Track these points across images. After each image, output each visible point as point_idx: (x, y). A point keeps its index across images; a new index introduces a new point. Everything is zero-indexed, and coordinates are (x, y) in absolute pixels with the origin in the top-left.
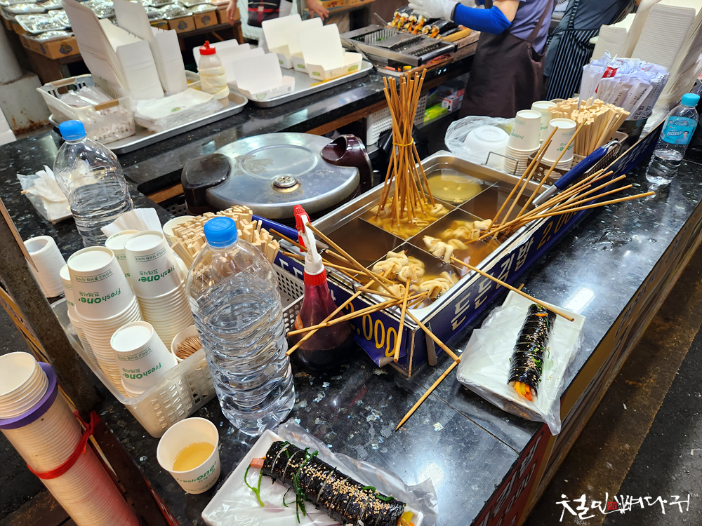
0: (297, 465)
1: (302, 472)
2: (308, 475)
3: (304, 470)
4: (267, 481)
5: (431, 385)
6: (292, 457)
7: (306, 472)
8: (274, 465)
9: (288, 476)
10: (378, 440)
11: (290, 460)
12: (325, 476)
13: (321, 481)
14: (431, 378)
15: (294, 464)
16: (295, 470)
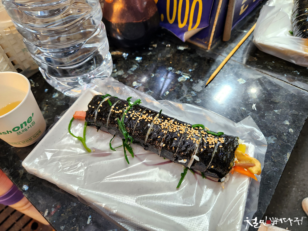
0: (121, 111)
1: (127, 117)
2: (133, 118)
3: (129, 115)
4: (92, 130)
5: (228, 53)
6: (115, 104)
7: (131, 116)
8: (96, 114)
9: (113, 123)
10: (192, 94)
11: (113, 107)
12: (151, 118)
13: (148, 122)
14: (227, 49)
15: (118, 110)
16: (119, 116)
